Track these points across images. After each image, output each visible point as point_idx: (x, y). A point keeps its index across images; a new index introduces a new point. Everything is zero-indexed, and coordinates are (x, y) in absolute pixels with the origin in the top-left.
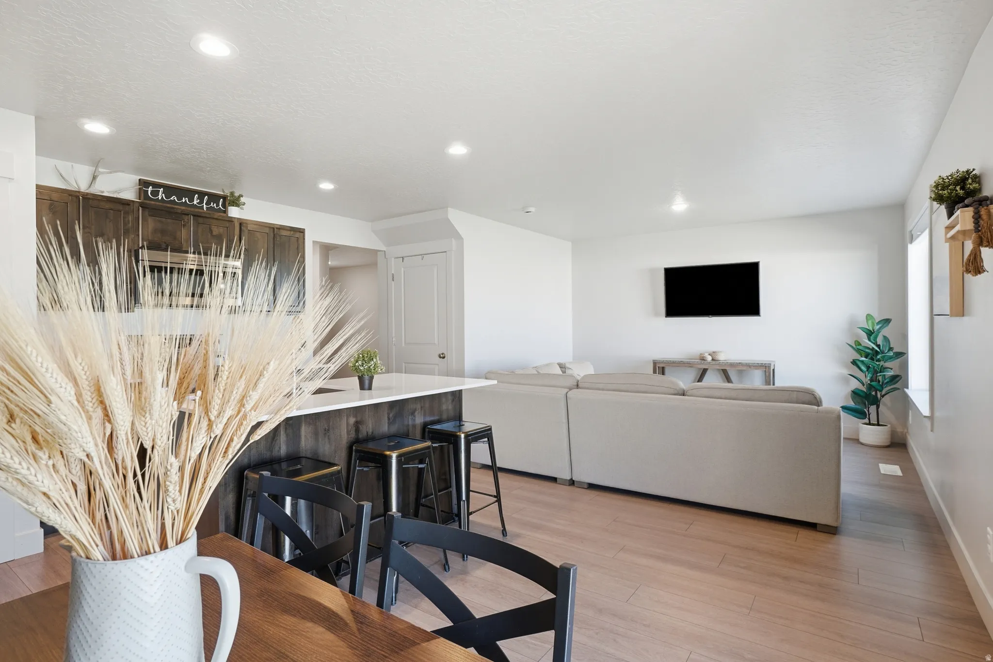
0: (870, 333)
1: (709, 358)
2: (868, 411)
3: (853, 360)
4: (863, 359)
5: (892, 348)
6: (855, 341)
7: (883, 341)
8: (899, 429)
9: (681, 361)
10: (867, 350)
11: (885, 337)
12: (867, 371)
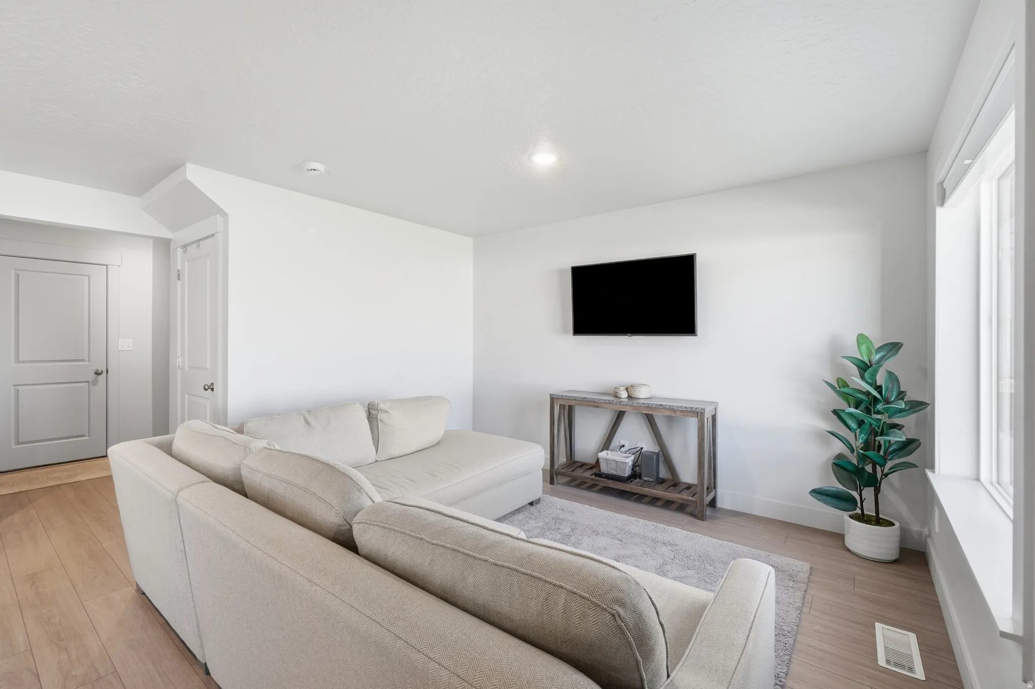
0: (864, 367)
1: (624, 395)
2: (861, 495)
3: (834, 410)
4: (852, 410)
5: (903, 392)
6: (838, 379)
7: (886, 381)
8: (915, 527)
9: (584, 398)
10: (858, 395)
11: (890, 374)
12: (859, 427)
